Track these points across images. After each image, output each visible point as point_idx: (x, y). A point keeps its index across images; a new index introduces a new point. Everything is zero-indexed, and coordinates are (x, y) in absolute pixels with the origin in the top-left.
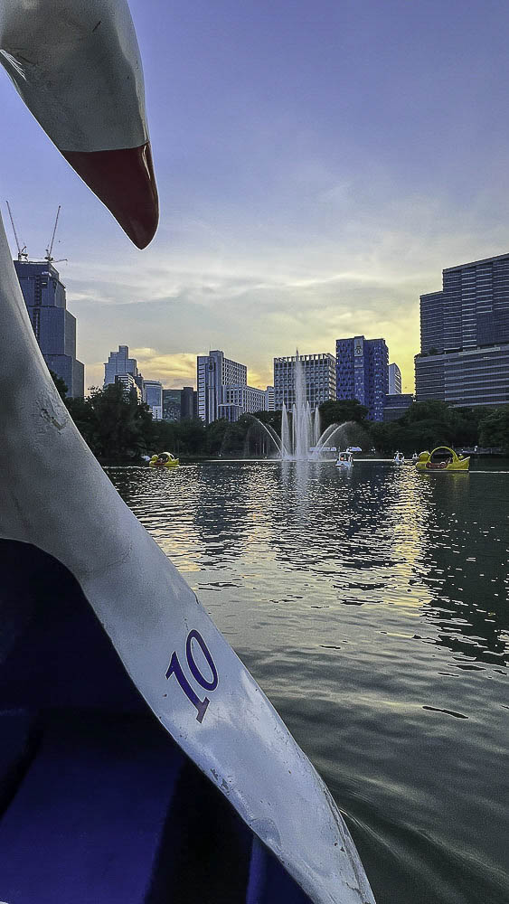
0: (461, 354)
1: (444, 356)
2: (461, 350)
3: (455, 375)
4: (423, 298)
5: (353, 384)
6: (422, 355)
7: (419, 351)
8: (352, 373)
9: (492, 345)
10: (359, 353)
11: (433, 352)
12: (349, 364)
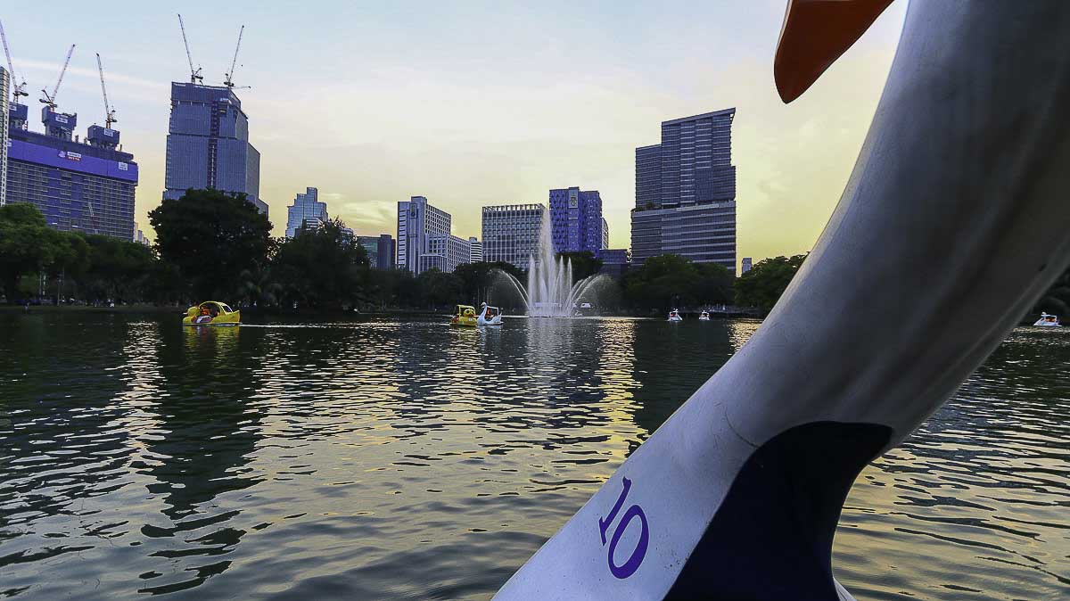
0: (677, 210)
1: (662, 211)
2: (678, 206)
3: (672, 231)
4: (638, 151)
5: (566, 237)
6: (637, 209)
7: (634, 205)
8: (566, 225)
9: (710, 202)
11: (651, 207)
12: (563, 216)
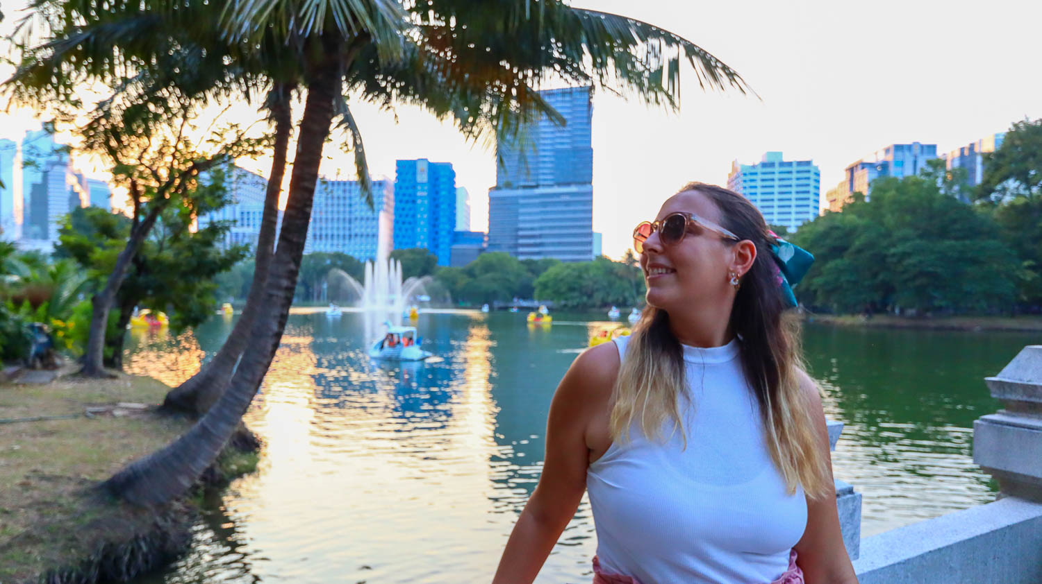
0: (537, 191)
1: (520, 192)
2: (537, 186)
3: (530, 214)
5: (414, 216)
6: (497, 188)
7: (494, 184)
8: (414, 202)
9: (568, 184)
10: (422, 178)
11: (509, 186)
12: (410, 191)
